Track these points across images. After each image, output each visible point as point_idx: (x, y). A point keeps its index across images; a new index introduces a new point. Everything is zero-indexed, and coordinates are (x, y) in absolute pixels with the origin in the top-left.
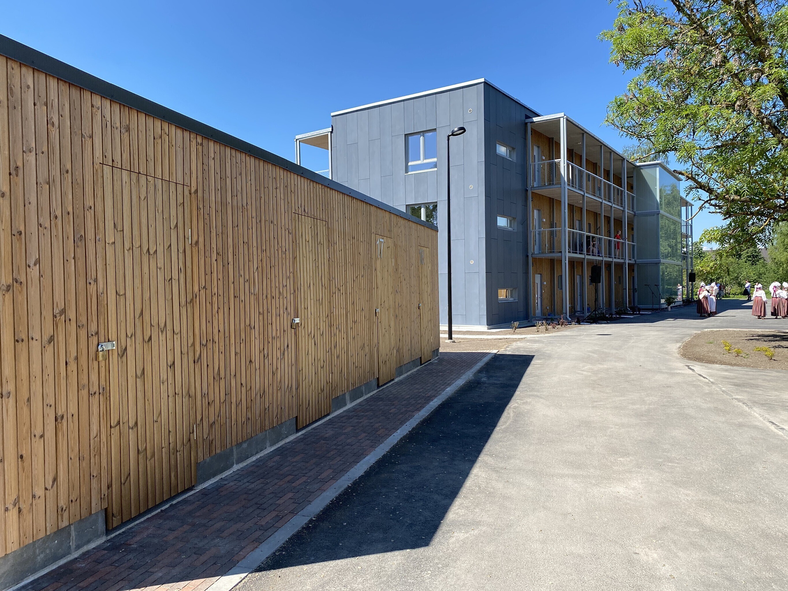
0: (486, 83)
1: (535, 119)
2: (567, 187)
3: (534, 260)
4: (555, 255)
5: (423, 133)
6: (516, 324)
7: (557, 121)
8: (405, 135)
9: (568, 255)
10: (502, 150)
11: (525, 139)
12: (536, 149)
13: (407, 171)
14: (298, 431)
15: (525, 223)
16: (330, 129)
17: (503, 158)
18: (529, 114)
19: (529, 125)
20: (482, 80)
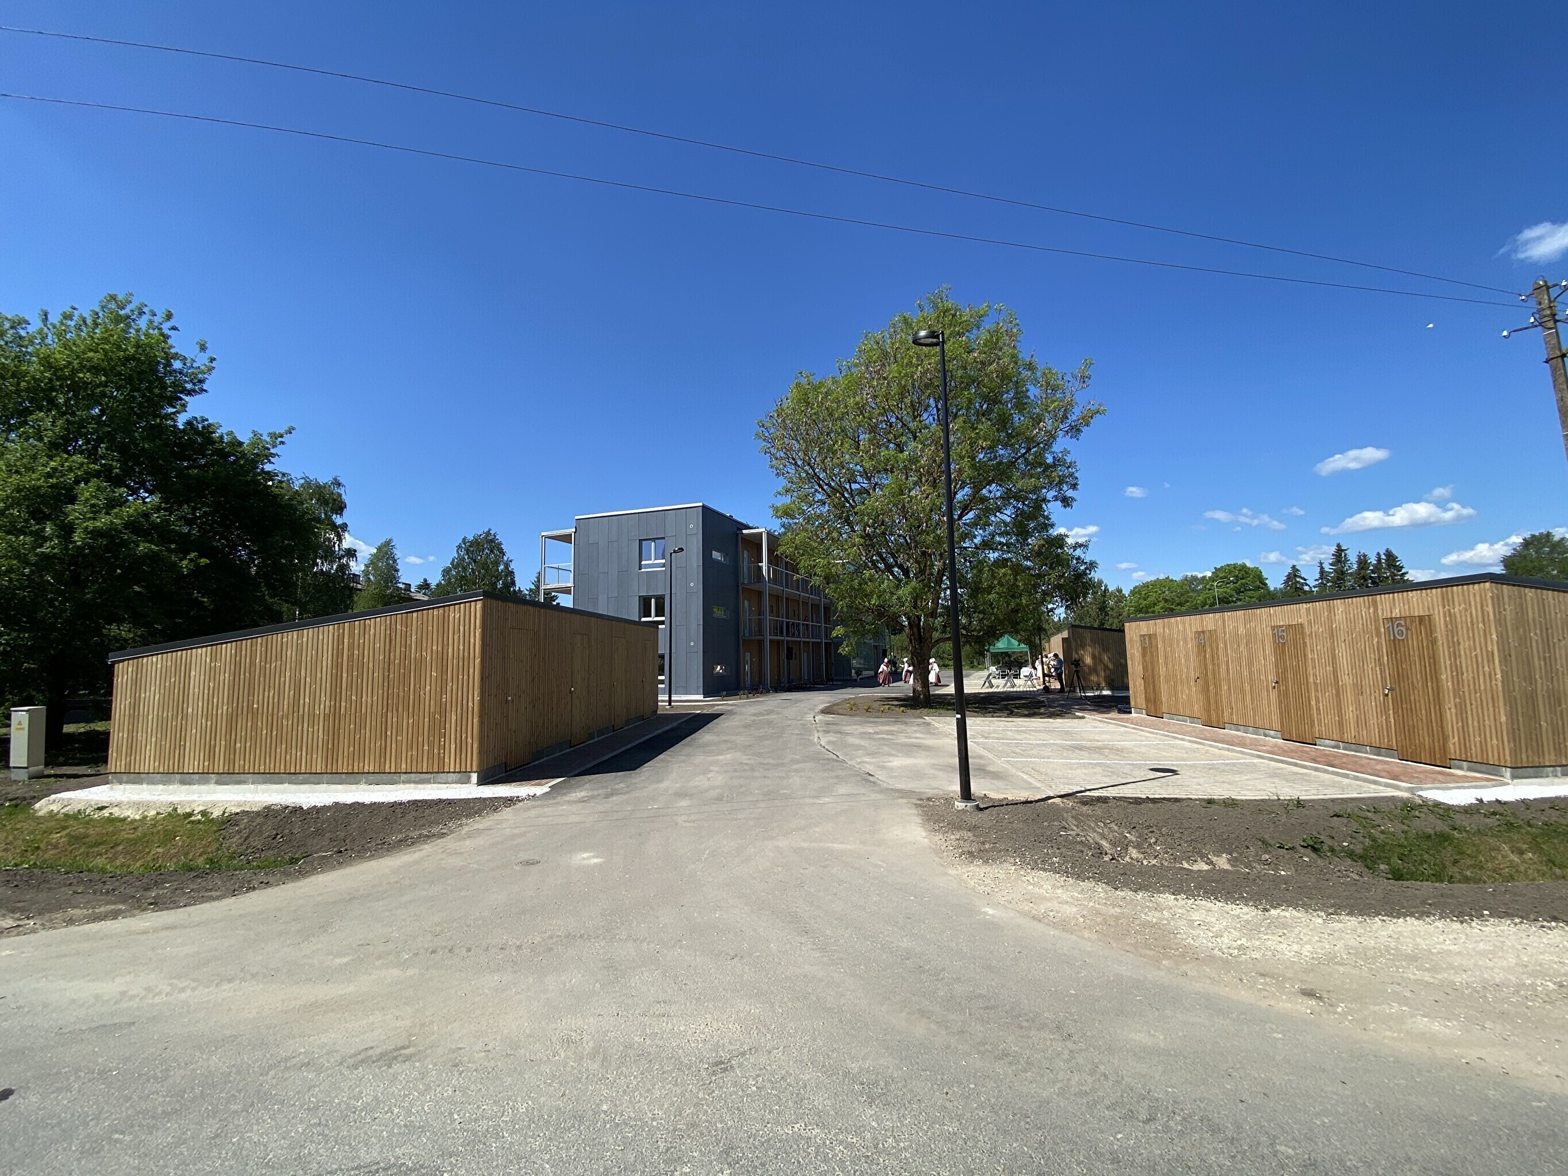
0: (704, 507)
1: (744, 531)
2: (768, 584)
3: (744, 641)
4: (761, 637)
5: (654, 540)
6: (725, 693)
7: (761, 534)
8: (641, 541)
9: (769, 637)
10: (716, 555)
11: (737, 545)
12: (746, 552)
13: (640, 569)
14: (571, 747)
15: (736, 612)
16: (574, 530)
17: (718, 562)
18: (740, 527)
19: (740, 536)
20: (701, 504)
